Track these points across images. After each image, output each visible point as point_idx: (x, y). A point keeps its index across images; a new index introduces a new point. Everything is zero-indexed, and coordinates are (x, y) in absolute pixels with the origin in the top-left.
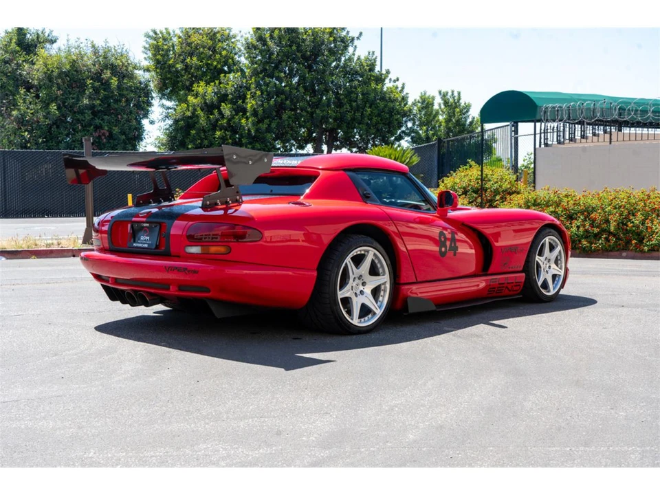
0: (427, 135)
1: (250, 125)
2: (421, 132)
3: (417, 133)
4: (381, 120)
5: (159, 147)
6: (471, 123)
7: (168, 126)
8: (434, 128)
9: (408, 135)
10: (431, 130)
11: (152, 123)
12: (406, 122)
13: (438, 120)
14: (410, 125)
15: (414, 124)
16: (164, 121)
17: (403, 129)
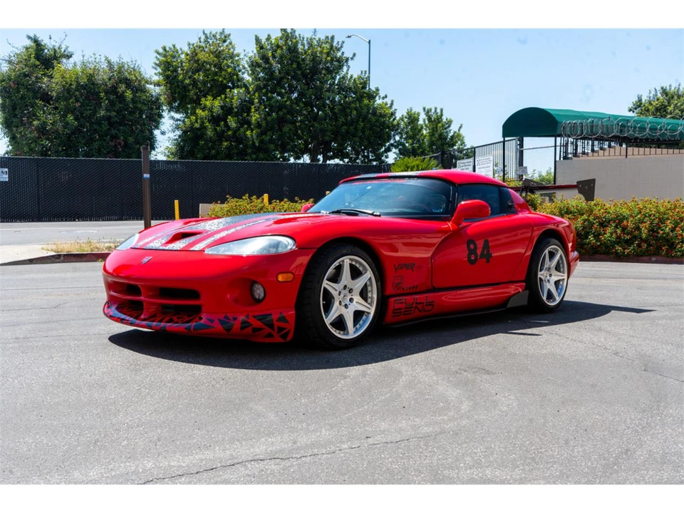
0: (413, 148)
1: (255, 137)
2: (407, 145)
3: (404, 145)
4: (373, 133)
5: (168, 156)
6: (452, 137)
7: (177, 137)
8: (419, 141)
9: (396, 147)
10: (416, 143)
11: (163, 133)
12: (394, 135)
13: (422, 134)
14: (397, 138)
15: (401, 138)
16: (174, 132)
17: (392, 141)
